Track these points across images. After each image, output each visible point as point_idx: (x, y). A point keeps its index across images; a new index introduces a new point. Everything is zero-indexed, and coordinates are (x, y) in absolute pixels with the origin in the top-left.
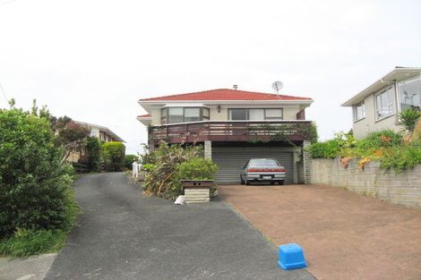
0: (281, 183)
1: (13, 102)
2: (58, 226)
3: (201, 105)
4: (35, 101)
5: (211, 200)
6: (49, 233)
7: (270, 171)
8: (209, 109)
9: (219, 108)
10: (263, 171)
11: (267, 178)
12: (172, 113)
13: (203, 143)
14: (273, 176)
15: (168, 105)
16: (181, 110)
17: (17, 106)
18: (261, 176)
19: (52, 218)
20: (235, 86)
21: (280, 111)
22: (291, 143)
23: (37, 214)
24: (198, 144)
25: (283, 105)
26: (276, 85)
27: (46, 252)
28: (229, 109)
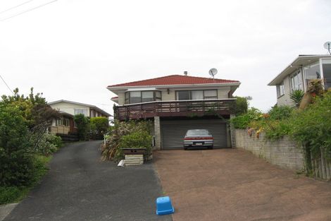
0: (210, 148)
1: (17, 90)
2: (24, 184)
3: (154, 89)
4: (32, 89)
5: (144, 163)
6: (16, 189)
7: (201, 139)
8: (161, 92)
9: (168, 90)
10: (196, 139)
11: (199, 144)
12: (133, 95)
13: (153, 119)
14: (203, 143)
15: (129, 90)
16: (140, 93)
17: (20, 94)
18: (194, 143)
19: (20, 178)
20: (186, 73)
21: (215, 92)
22: (220, 117)
23: (8, 176)
24: (148, 119)
25: (218, 87)
26: (212, 71)
27: (12, 202)
28: (176, 91)
